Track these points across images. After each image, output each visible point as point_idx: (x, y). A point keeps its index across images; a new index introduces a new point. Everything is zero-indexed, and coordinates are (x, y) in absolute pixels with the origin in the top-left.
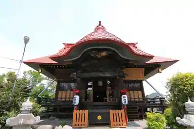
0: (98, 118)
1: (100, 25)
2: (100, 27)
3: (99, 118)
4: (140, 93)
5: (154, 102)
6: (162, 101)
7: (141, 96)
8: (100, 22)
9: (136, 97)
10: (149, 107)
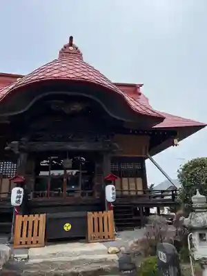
0: (65, 228)
1: (71, 44)
2: (71, 48)
3: (68, 227)
6: (173, 196)
8: (71, 38)
9: (131, 189)
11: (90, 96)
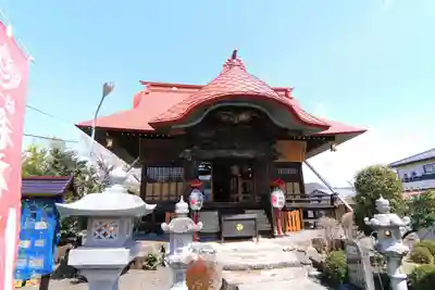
1: (234, 57)
4: (297, 185)
5: (319, 201)
7: (298, 191)
8: (235, 52)
10: (310, 209)
11: (257, 107)
